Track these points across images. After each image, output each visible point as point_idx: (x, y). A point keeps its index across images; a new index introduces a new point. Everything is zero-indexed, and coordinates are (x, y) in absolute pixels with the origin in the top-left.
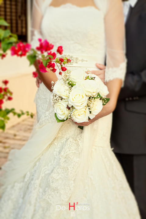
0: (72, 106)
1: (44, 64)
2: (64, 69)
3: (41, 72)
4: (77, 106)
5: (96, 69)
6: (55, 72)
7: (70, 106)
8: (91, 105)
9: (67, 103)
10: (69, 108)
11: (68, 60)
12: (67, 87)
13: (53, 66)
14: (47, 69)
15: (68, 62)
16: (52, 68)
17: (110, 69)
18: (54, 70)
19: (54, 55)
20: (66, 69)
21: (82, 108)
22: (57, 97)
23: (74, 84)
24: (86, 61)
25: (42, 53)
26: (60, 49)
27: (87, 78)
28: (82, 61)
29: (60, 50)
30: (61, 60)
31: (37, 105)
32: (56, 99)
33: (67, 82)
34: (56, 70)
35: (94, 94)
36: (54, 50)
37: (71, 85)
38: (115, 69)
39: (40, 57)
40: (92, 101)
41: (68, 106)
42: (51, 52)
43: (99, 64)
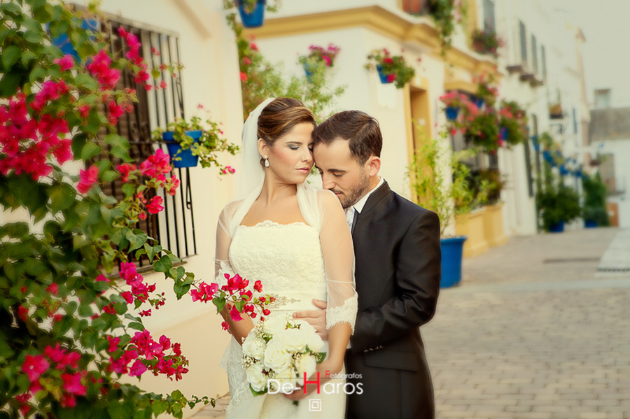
0: (271, 370)
1: (238, 308)
2: (266, 312)
3: (233, 320)
4: (277, 368)
5: (314, 308)
6: (255, 317)
7: (267, 370)
8: (297, 365)
9: (262, 365)
10: (267, 373)
11: (271, 298)
12: (260, 343)
13: (251, 309)
14: (242, 315)
15: (271, 301)
16: (250, 313)
17: (332, 309)
18: (254, 315)
19: (249, 294)
20: (269, 312)
21: (284, 371)
22: (248, 358)
23: (270, 337)
24: (299, 301)
25: (231, 293)
26: (258, 284)
27: (288, 326)
28: (293, 301)
29: (258, 287)
30: (263, 299)
31: (229, 375)
32: (247, 362)
33: (261, 335)
34: (256, 314)
35: (300, 348)
36: (250, 287)
37: (267, 340)
38: (338, 308)
39: (231, 299)
40: (297, 358)
41: (264, 370)
42: (245, 291)
43: (318, 301)
